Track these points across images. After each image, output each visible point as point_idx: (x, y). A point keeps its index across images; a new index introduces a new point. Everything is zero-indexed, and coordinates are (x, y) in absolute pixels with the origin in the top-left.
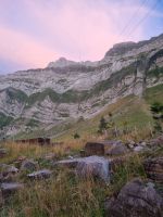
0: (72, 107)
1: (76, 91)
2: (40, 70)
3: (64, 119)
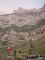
2: (9, 15)
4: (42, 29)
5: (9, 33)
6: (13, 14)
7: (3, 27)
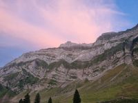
0: (79, 72)
1: (80, 62)
2: (55, 48)
3: (74, 80)
4: (100, 66)
5: (57, 70)
6: (60, 48)
7: (49, 63)
